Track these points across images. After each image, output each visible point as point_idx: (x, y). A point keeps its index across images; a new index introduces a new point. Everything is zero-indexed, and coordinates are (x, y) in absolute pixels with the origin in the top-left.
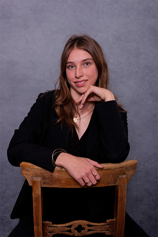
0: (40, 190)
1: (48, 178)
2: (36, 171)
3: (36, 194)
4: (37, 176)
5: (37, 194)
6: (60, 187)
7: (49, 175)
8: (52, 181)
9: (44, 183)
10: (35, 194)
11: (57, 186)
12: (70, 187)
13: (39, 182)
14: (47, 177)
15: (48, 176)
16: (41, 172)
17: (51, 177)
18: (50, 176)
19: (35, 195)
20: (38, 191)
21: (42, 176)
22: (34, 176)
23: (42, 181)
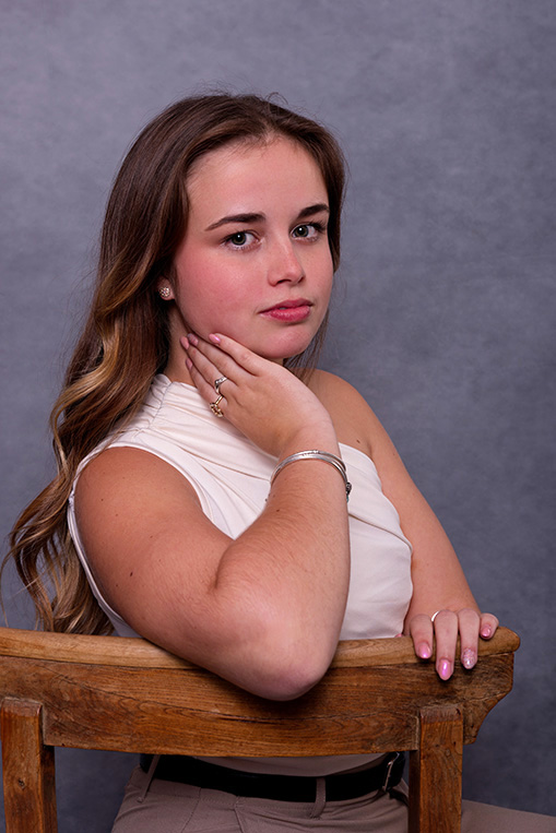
0: (36, 760)
1: (75, 705)
2: (16, 667)
3: (20, 782)
4: (23, 690)
5: (24, 780)
6: (128, 750)
7: (77, 689)
8: (92, 719)
9: (57, 728)
10: (13, 778)
11: (116, 745)
12: (179, 752)
13: (31, 724)
14: (68, 698)
15: (72, 692)
16: (42, 672)
17: (88, 698)
18: (82, 693)
19: (16, 785)
20: (28, 765)
21: (46, 693)
22: (9, 690)
23: (48, 717)
